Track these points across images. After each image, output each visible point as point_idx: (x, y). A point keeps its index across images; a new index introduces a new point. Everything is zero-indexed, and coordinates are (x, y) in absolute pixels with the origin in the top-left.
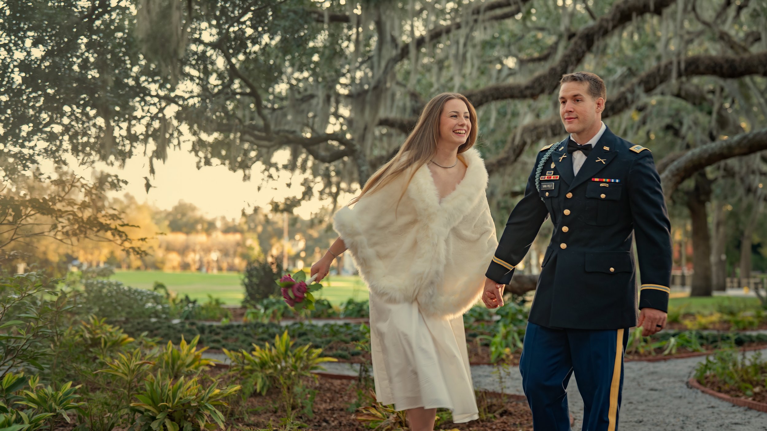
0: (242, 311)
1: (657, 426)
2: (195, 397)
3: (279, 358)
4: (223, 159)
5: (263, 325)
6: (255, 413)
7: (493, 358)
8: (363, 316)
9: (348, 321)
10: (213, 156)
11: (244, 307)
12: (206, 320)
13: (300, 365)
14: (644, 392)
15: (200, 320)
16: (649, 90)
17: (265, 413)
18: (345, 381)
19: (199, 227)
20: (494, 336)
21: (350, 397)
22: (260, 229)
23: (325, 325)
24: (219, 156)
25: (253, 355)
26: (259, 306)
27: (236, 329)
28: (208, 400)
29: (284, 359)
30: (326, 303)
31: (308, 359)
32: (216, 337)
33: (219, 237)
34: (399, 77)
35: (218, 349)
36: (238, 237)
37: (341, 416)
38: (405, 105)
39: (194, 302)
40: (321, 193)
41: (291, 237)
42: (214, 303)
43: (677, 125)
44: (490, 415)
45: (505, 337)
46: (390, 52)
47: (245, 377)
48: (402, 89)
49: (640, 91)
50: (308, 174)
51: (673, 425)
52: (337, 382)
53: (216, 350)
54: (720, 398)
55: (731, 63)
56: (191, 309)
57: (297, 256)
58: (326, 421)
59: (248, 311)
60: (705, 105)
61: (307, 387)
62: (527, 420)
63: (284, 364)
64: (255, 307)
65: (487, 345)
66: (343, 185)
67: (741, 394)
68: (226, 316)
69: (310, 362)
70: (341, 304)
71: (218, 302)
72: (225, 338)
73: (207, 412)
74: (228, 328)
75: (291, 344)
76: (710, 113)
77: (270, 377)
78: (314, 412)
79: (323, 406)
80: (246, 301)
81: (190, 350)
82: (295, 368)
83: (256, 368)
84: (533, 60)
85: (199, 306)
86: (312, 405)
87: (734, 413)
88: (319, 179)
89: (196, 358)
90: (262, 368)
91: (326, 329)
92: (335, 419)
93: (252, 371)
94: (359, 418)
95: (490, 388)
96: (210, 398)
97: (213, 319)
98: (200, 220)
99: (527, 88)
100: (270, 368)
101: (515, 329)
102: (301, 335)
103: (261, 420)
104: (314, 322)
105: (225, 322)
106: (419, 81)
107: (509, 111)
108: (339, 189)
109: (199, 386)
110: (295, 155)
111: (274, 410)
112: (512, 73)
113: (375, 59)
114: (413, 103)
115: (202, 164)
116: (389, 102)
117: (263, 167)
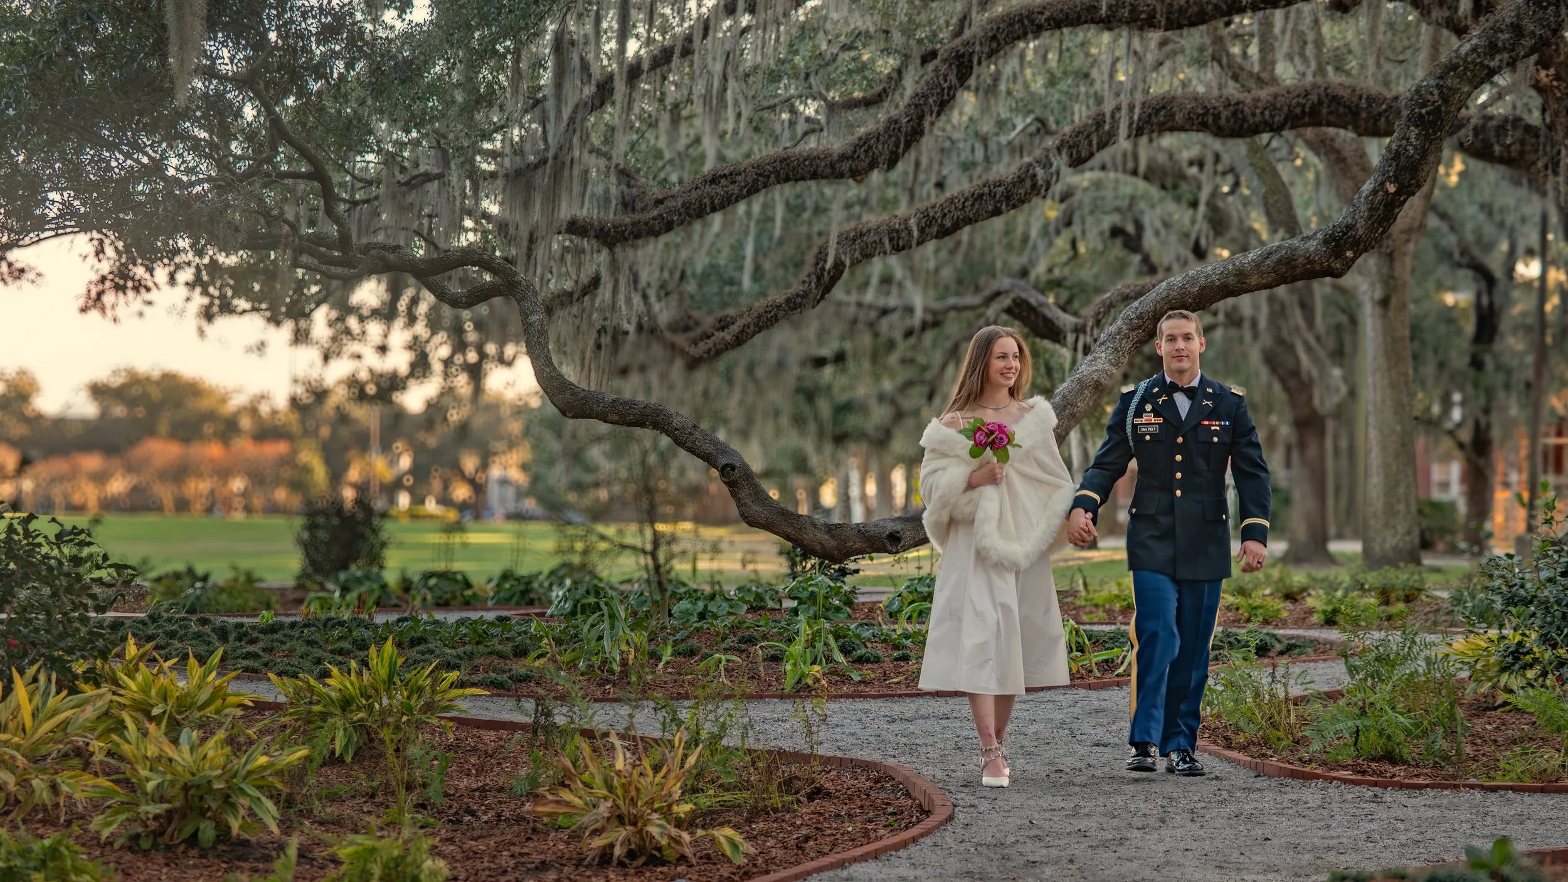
0: (298, 595)
1: (1114, 817)
2: (220, 772)
3: (376, 690)
4: (255, 300)
5: (341, 624)
6: (334, 798)
7: (789, 683)
8: (531, 603)
9: (504, 613)
10: (237, 294)
11: (300, 587)
12: (230, 613)
13: (417, 703)
14: (1085, 750)
15: (218, 612)
16: (1077, 162)
17: (353, 797)
18: (504, 733)
19: (208, 429)
20: (790, 641)
21: (516, 764)
22: (325, 432)
23: (461, 623)
24: (249, 295)
25: (325, 685)
26: (330, 586)
27: (288, 631)
28: (245, 777)
29: (387, 690)
30: (459, 577)
31: (434, 692)
32: (251, 648)
33: (245, 446)
34: (596, 140)
35: (255, 671)
36: (281, 448)
37: (500, 803)
38: (607, 191)
39: (205, 578)
40: (447, 363)
41: (386, 447)
42: (242, 579)
43: (1130, 228)
44: (788, 798)
45: (811, 643)
46: (579, 91)
47: (312, 726)
48: (602, 162)
49: (1060, 162)
50: (420, 328)
51: (1145, 815)
52: (489, 736)
53: (252, 674)
54: (1230, 760)
55: (1236, 108)
56: (198, 592)
57: (397, 485)
58: (472, 813)
59: (312, 595)
60: (1184, 187)
61: (433, 747)
62: (862, 807)
63: (385, 701)
64: (323, 588)
65: (776, 659)
66: (491, 348)
67: (1269, 752)
68: (268, 607)
69: (438, 698)
70: (490, 581)
71: (250, 579)
72: (269, 650)
73: (244, 801)
74: (273, 629)
75: (400, 661)
76: (1194, 204)
77: (359, 726)
78: (446, 795)
79: (464, 783)
80: (303, 576)
81: (205, 676)
82: (408, 709)
83: (332, 709)
84: (852, 105)
85: (215, 586)
86: (442, 781)
87: (1259, 790)
88: (441, 336)
89: (218, 693)
90: (344, 710)
91: (463, 630)
92: (489, 808)
93: (324, 716)
94: (540, 809)
95: (787, 745)
96: (250, 773)
97: (242, 611)
98: (210, 416)
99: (843, 157)
100: (359, 709)
101: (827, 625)
102: (416, 642)
103: (347, 811)
104: (439, 616)
105: (266, 617)
106: (633, 146)
107: (810, 204)
108: (483, 356)
109: (228, 750)
110: (395, 292)
111: (370, 791)
112: (814, 127)
113: (550, 104)
114: (624, 187)
115: (215, 309)
116: (576, 188)
117: (334, 314)
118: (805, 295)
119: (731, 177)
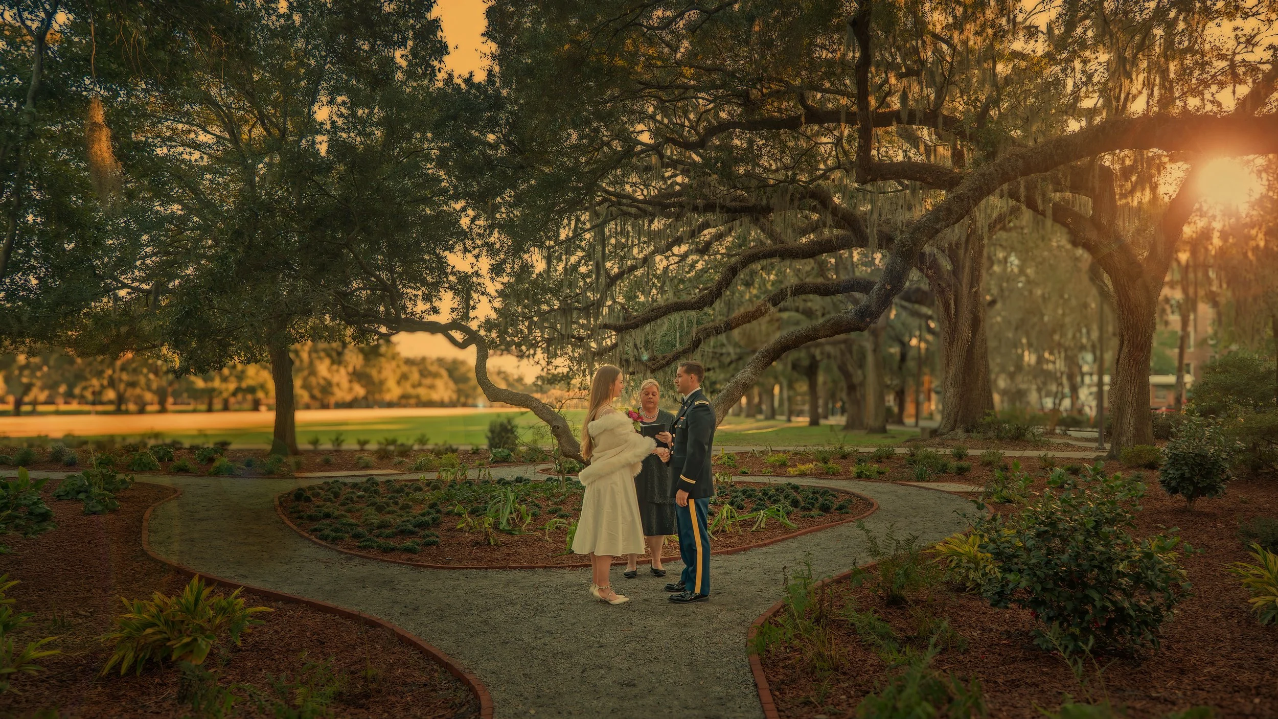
118: (689, 349)
119: (659, 308)
